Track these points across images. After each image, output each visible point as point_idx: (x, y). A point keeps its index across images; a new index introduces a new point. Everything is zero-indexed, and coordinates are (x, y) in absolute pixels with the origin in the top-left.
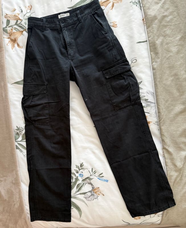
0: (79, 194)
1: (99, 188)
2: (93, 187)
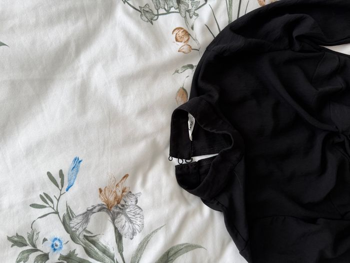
0: (122, 255)
1: (103, 189)
2: (98, 208)
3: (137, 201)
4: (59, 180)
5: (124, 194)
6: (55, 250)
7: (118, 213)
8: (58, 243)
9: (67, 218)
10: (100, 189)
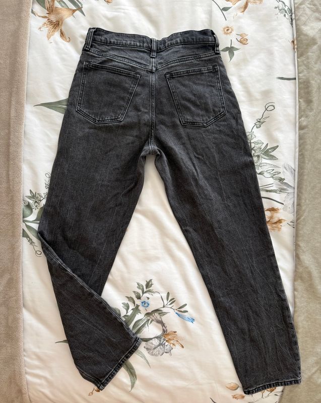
1: (176, 333)
2: (165, 329)
3: (166, 353)
4: (183, 310)
5: (172, 345)
6: (142, 303)
7: (160, 341)
8: (146, 305)
9: (160, 312)
10: (176, 332)
